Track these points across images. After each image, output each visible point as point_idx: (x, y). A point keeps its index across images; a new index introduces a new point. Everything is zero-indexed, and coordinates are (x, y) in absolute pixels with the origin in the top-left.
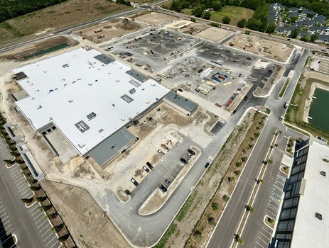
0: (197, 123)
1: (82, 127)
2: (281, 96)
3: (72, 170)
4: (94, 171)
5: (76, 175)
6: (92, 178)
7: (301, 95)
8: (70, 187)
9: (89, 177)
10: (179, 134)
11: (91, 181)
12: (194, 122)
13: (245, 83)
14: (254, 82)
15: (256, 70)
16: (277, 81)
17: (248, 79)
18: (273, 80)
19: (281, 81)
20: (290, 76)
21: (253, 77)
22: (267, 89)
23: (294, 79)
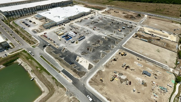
2: (41, 56)
7: (37, 68)
13: (60, 46)
14: (60, 50)
15: (75, 56)
16: (57, 62)
17: (64, 49)
18: (60, 60)
19: (57, 64)
20: (62, 75)
21: (66, 52)
22: (50, 53)
23: (58, 76)
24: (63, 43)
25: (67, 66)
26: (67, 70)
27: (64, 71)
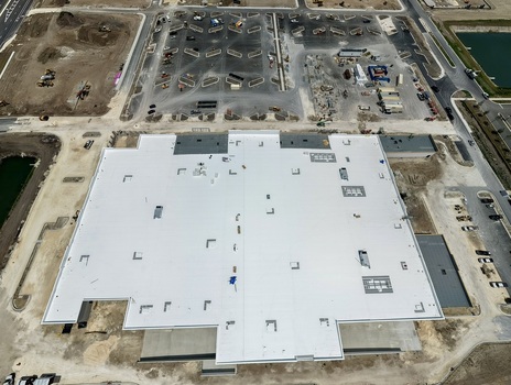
0: (443, 159)
1: (378, 285)
2: (452, 64)
3: (439, 344)
4: (456, 318)
5: (451, 344)
6: (466, 326)
8: (467, 361)
9: (464, 329)
10: (451, 189)
11: (471, 331)
12: (440, 161)
13: (406, 65)
14: (411, 58)
15: (393, 38)
16: (427, 44)
17: (402, 57)
18: (422, 44)
19: (430, 42)
20: (428, 29)
21: (402, 50)
22: (433, 61)
23: (434, 30)
24: (397, 67)
25: (415, 33)
26: (418, 30)
27: (423, 30)
